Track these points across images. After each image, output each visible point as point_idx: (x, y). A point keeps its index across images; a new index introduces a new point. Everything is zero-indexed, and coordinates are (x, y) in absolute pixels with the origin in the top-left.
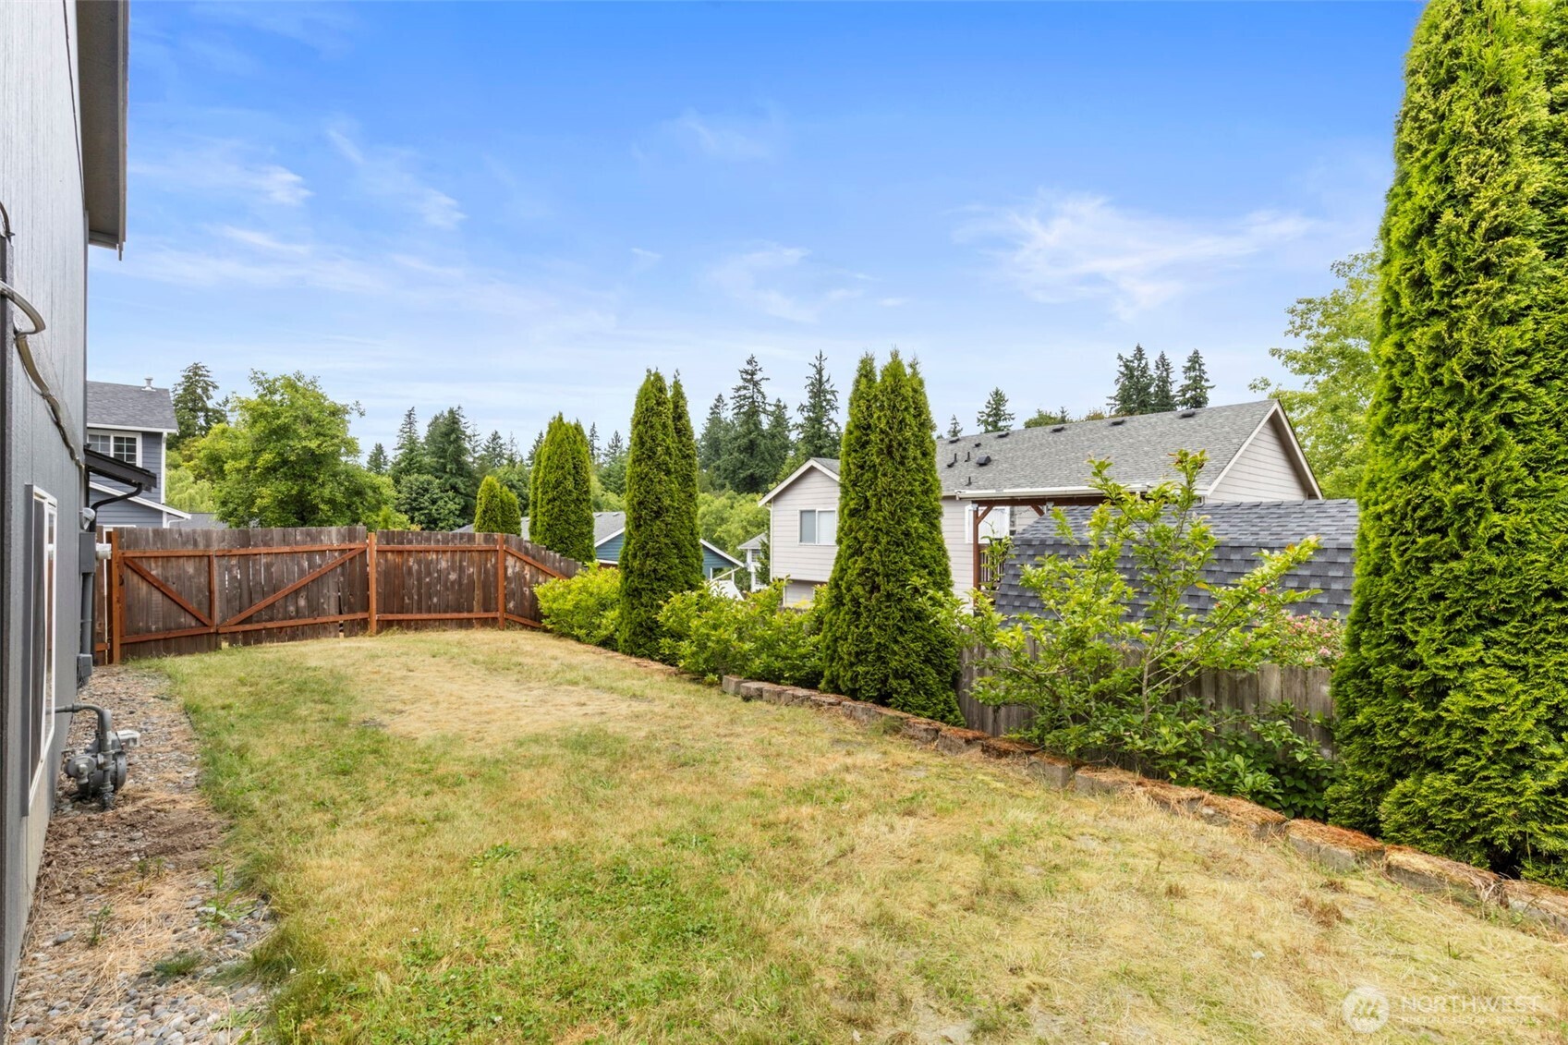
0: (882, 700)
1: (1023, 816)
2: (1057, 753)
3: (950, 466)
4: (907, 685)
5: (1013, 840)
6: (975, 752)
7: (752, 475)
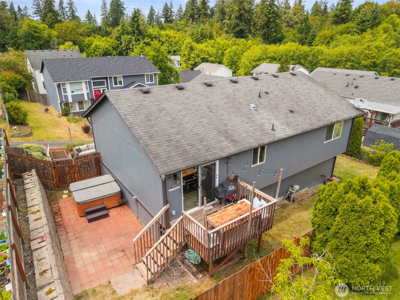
0: (351, 156)
1: (371, 170)
2: (373, 165)
3: (347, 86)
4: (355, 155)
5: (371, 172)
6: (364, 164)
7: (241, 30)
